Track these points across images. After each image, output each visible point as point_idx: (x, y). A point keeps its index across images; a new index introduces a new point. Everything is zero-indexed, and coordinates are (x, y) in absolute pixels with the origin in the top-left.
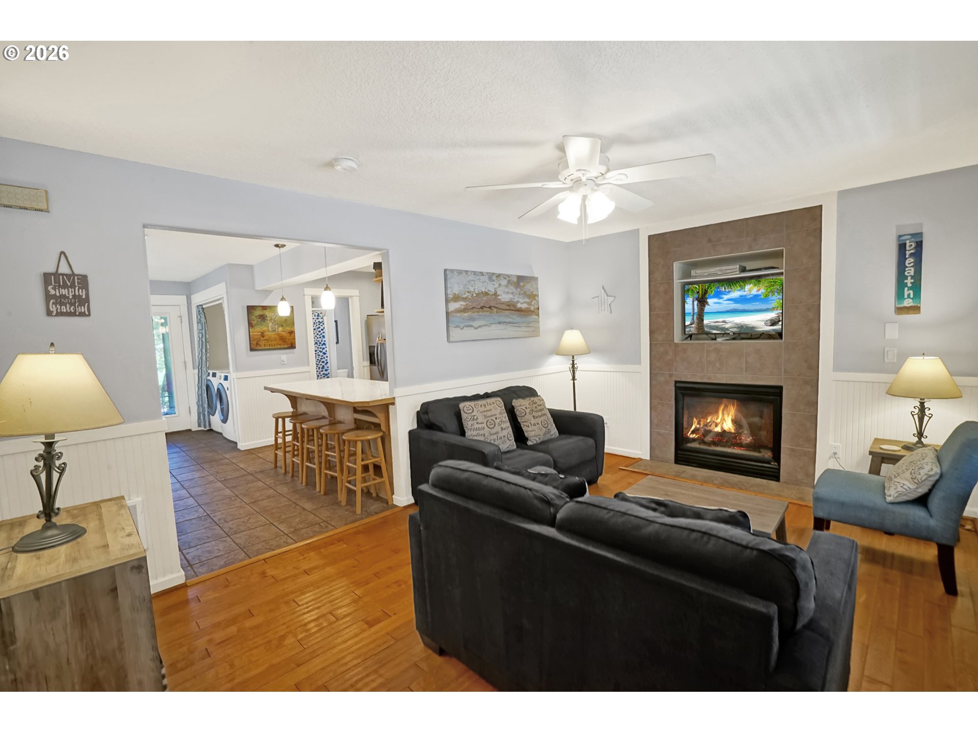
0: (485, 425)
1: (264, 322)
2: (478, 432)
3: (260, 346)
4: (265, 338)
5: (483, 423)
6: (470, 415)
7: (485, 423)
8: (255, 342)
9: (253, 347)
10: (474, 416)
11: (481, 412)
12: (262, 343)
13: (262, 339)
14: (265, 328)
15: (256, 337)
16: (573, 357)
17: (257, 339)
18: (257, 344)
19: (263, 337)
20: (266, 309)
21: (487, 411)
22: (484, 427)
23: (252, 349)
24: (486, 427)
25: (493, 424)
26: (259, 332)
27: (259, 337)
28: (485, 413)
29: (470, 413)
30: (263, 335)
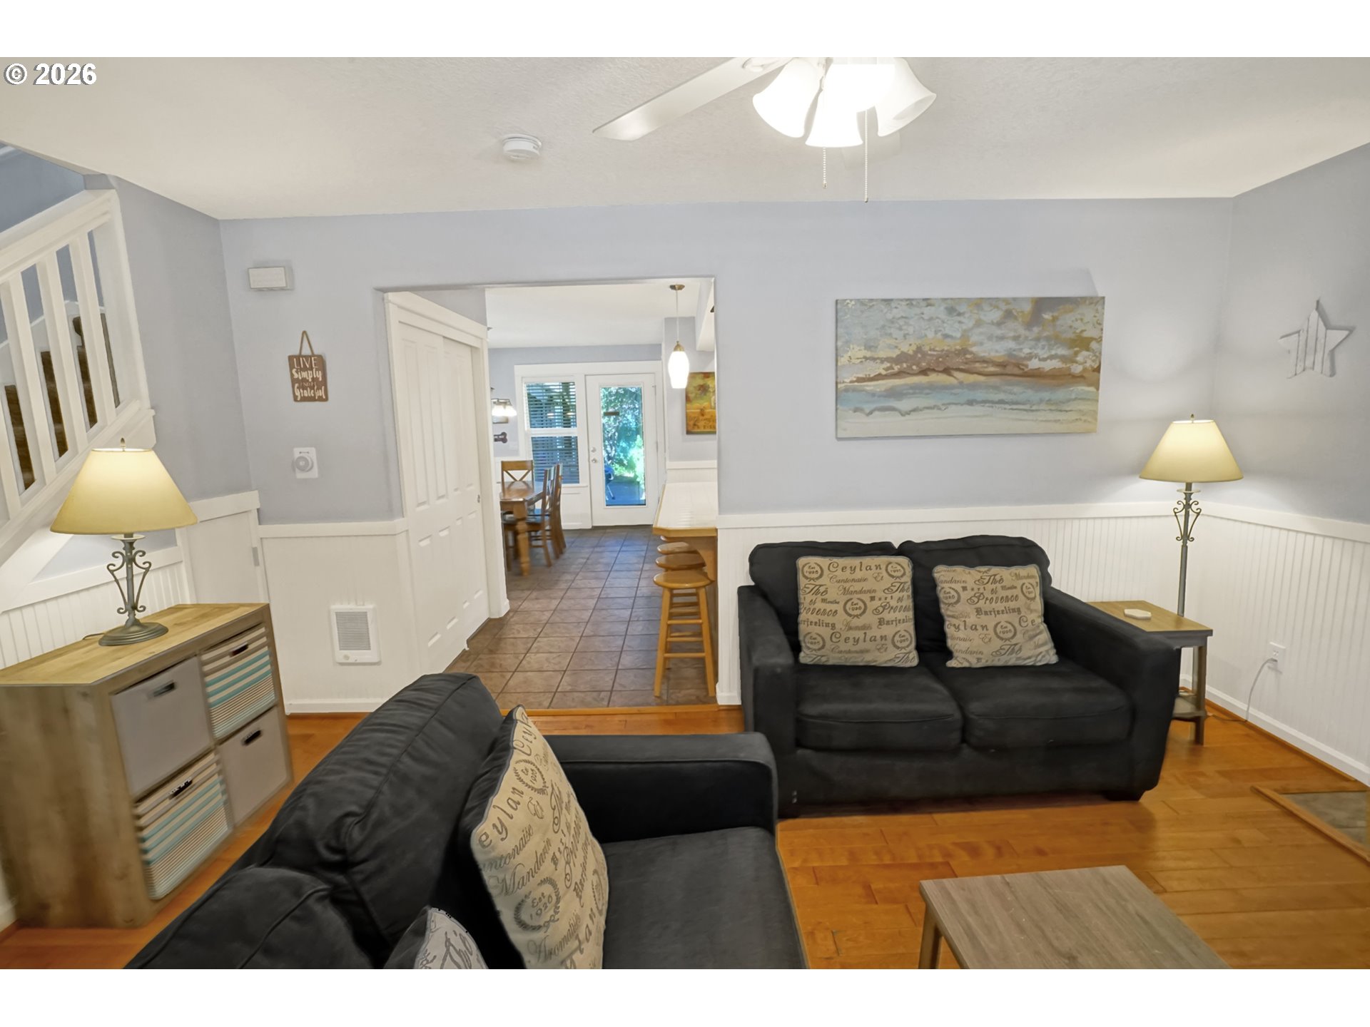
0: (839, 608)
1: (705, 394)
2: (819, 617)
3: (698, 428)
4: (706, 417)
5: (838, 603)
6: (812, 582)
7: (842, 604)
8: (692, 423)
9: (690, 429)
10: (821, 586)
11: (839, 582)
12: (701, 424)
13: (701, 418)
14: (706, 404)
15: (693, 416)
16: (1189, 486)
17: (695, 417)
18: (695, 425)
19: (703, 415)
20: (708, 377)
21: (853, 580)
22: (836, 611)
23: (688, 432)
24: (841, 611)
25: (860, 608)
26: (697, 409)
27: (696, 415)
28: (847, 585)
29: (813, 579)
30: (702, 413)
